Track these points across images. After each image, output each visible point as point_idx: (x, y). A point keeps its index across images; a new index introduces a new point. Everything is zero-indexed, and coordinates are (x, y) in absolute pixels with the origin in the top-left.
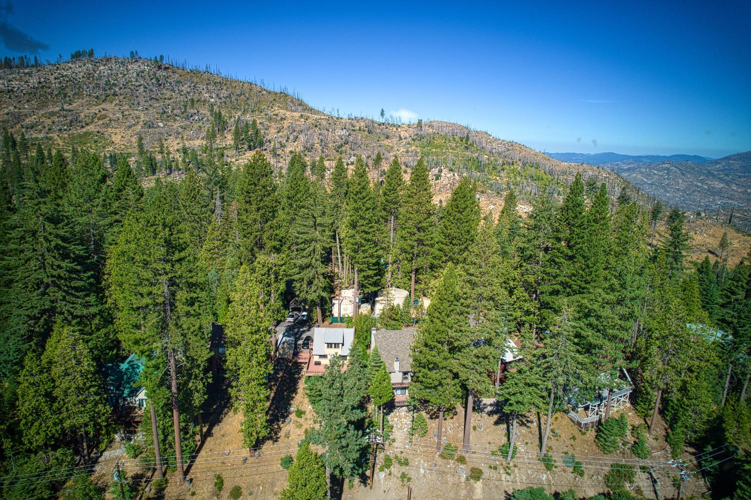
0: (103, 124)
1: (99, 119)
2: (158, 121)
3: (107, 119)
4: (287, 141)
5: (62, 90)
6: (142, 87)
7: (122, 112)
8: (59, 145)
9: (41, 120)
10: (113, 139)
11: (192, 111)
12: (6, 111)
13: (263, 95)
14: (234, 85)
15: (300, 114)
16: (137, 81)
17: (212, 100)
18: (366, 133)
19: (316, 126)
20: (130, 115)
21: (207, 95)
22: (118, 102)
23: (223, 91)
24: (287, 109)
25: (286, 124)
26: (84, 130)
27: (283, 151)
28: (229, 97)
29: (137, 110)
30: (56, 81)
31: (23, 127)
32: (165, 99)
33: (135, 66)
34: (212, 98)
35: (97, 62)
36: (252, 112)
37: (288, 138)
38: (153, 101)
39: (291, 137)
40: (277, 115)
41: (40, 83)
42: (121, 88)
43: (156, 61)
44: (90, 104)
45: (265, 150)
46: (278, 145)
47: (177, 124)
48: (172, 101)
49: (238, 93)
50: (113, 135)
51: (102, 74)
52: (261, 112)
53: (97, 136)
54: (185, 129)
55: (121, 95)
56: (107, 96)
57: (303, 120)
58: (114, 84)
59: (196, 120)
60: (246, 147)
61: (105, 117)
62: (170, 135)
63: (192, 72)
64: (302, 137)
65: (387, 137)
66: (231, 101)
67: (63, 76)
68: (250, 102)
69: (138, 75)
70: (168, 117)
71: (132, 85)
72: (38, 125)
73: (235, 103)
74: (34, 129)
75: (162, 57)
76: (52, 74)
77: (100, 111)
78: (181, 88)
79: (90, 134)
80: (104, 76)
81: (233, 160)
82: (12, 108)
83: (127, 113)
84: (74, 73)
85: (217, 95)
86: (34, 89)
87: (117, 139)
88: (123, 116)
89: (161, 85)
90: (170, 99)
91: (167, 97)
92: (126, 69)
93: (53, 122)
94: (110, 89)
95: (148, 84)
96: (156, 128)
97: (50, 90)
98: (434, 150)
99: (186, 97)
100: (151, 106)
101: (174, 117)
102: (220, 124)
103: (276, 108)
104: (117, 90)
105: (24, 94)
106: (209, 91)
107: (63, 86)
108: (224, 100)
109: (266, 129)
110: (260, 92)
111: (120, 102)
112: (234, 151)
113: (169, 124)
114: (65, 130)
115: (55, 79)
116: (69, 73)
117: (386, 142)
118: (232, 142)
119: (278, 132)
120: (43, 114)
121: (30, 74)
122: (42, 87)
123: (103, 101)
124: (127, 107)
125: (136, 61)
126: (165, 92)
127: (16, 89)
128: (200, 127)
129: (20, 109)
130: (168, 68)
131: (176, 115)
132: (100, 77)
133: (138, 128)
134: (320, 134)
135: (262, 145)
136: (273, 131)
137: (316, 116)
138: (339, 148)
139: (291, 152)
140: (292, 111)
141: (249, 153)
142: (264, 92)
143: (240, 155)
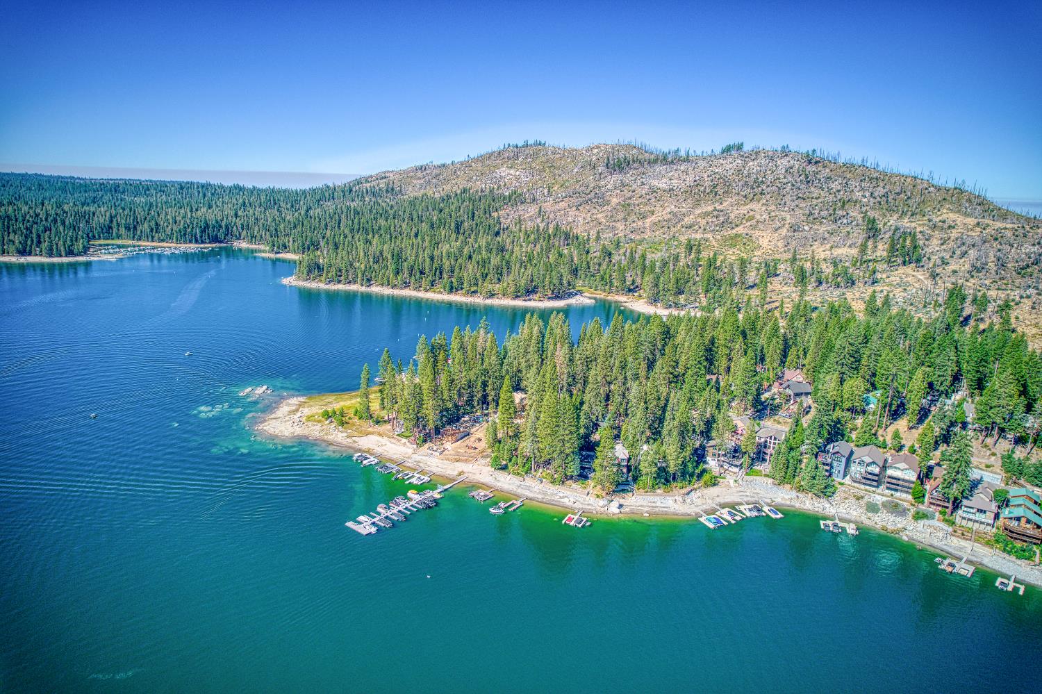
0: (751, 226)
1: (747, 221)
2: (804, 224)
3: (754, 221)
4: (951, 257)
5: (714, 188)
6: (790, 184)
8: (714, 247)
9: (698, 220)
10: (761, 243)
11: (840, 213)
12: (669, 210)
13: (929, 192)
14: (893, 180)
15: (976, 221)
16: (785, 178)
17: (865, 200)
19: (996, 239)
20: (776, 216)
21: (860, 194)
22: (765, 201)
23: (879, 188)
24: (959, 212)
25: (954, 234)
26: (734, 231)
27: (944, 269)
28: (886, 195)
29: (783, 211)
30: (709, 179)
31: (683, 227)
33: (784, 161)
34: (865, 197)
35: (746, 157)
36: (912, 215)
37: (954, 253)
38: (799, 200)
40: (944, 222)
41: (695, 181)
42: (768, 186)
43: (808, 156)
44: (738, 204)
45: (923, 266)
46: (939, 262)
47: (823, 228)
48: (820, 200)
49: (897, 191)
50: (760, 238)
51: (751, 171)
52: (924, 216)
53: (746, 238)
54: (832, 234)
55: (768, 193)
56: (754, 195)
57: (979, 229)
58: (762, 182)
59: (845, 224)
60: (899, 260)
61: (753, 218)
62: (816, 241)
63: (845, 165)
64: (972, 253)
66: (887, 200)
67: (715, 174)
68: (910, 202)
69: (786, 171)
70: (814, 219)
71: (780, 182)
72: (695, 226)
73: (892, 204)
74: (691, 229)
75: (814, 151)
76: (705, 172)
77: (748, 212)
78: (832, 185)
79: (740, 235)
80: (753, 173)
81: (884, 276)
82: (673, 207)
83: (773, 214)
84: (725, 169)
85: (872, 194)
86: (690, 187)
87: (764, 242)
88: (770, 217)
89: (809, 182)
90: (817, 199)
91: (815, 195)
92: (776, 165)
93: (707, 223)
94: (758, 187)
95: (795, 181)
96: (801, 231)
97: (703, 188)
99: (835, 197)
100: (797, 206)
101: (820, 220)
102: (873, 231)
103: (945, 211)
104: (764, 187)
105: (682, 193)
106: (863, 189)
107: (714, 184)
108: (878, 199)
109: (927, 240)
110: (926, 189)
111: (767, 201)
112: (885, 266)
113: (815, 227)
114: (717, 231)
115: (708, 176)
116: (720, 170)
118: (885, 254)
119: (942, 244)
120: (699, 215)
121: (686, 172)
122: (697, 186)
123: (751, 201)
124: (773, 207)
125: (786, 155)
126: (812, 189)
127: (675, 188)
128: (848, 232)
129: (679, 208)
130: (819, 162)
132: (749, 176)
133: (784, 231)
134: (999, 250)
135: (918, 261)
136: (935, 242)
137: (999, 225)
138: (1022, 269)
139: (954, 272)
140: (966, 215)
141: (902, 270)
142: (931, 189)
143: (892, 271)
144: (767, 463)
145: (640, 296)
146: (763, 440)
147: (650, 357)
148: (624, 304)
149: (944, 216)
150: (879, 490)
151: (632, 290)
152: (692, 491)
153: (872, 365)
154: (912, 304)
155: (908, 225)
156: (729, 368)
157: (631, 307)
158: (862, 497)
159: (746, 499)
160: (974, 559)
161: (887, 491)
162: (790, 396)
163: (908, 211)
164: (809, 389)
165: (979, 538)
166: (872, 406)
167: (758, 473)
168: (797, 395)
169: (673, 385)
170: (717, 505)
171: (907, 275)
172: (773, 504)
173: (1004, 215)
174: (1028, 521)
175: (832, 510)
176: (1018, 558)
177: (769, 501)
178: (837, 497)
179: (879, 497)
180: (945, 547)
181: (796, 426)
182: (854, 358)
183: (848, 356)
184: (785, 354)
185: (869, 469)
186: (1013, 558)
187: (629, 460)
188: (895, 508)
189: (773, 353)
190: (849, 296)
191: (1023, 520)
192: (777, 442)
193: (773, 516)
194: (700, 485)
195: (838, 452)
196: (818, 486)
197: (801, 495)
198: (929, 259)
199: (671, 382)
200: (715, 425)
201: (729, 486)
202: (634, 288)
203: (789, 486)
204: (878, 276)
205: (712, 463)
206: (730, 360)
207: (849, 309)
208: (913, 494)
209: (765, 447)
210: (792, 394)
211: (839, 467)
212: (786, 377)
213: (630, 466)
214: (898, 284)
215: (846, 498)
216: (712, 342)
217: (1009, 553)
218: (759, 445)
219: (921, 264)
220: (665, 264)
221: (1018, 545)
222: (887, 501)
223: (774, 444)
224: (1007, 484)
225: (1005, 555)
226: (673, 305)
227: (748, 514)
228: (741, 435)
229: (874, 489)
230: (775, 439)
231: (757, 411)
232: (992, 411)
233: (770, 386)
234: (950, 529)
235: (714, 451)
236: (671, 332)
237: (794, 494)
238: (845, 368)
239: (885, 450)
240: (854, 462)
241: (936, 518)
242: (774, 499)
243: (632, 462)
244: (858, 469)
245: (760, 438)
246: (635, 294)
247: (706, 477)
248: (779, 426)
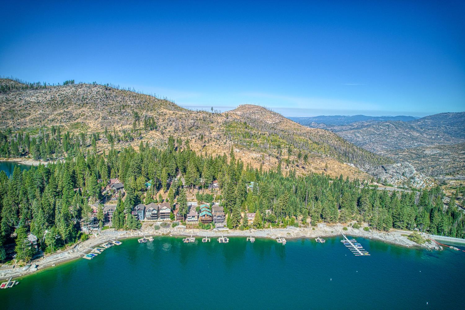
0: (84, 118)
1: (82, 116)
2: (108, 116)
4: (167, 126)
5: (62, 101)
6: (99, 99)
7: (92, 112)
8: (67, 129)
9: (56, 117)
11: (123, 111)
12: (39, 113)
13: (156, 101)
14: (142, 96)
15: (173, 112)
17: (132, 105)
18: (203, 121)
19: (180, 118)
20: (95, 113)
21: (130, 102)
22: (89, 107)
23: (137, 100)
24: (167, 109)
25: (167, 117)
26: (76, 121)
27: (166, 130)
28: (140, 103)
29: (98, 111)
30: (59, 97)
31: (49, 121)
32: (110, 105)
33: (95, 89)
34: (132, 104)
35: (76, 87)
36: (151, 110)
37: (168, 124)
38: (105, 106)
39: (169, 124)
40: (162, 112)
41: (52, 98)
42: (89, 100)
43: (105, 86)
44: (76, 108)
45: (158, 130)
46: (163, 128)
47: (117, 118)
48: (113, 106)
49: (144, 101)
50: (89, 124)
51: (80, 93)
52: (155, 110)
53: (82, 124)
54: (121, 120)
55: (90, 103)
56: (83, 104)
57: (174, 115)
58: (86, 98)
59: (126, 115)
60: (149, 128)
61: (84, 115)
62: (114, 123)
63: (122, 91)
64: (174, 124)
65: (212, 123)
66: (141, 105)
67: (62, 95)
68: (149, 105)
69: (97, 93)
70: (112, 114)
71: (94, 98)
72: (55, 120)
73: (143, 106)
74: (54, 122)
75: (108, 84)
76: (57, 94)
77: (82, 112)
78: (117, 99)
79: (79, 123)
80: (81, 94)
81: (145, 135)
82: (41, 111)
83: (93, 112)
84: (67, 92)
85: (134, 102)
86: (49, 101)
87: (91, 125)
88: (92, 114)
89: (107, 98)
90: (112, 105)
91: (111, 104)
92: (91, 91)
93: (62, 118)
94: (85, 100)
95: (101, 97)
96: (108, 119)
97: (56, 101)
98: (231, 129)
99: (120, 104)
100: (104, 108)
102: (137, 118)
103: (162, 108)
104: (88, 101)
105: (45, 104)
106: (130, 101)
107: (62, 99)
108: (137, 104)
109: (158, 120)
110: (154, 100)
111: (90, 107)
112: (144, 131)
113: (113, 117)
114: (68, 122)
115: (58, 96)
116: (64, 93)
117: (211, 125)
118: (143, 126)
119: (163, 121)
120: (56, 114)
121: (46, 93)
122: (53, 100)
123: (82, 107)
124: (93, 110)
125: (96, 86)
126: (110, 101)
127: (41, 101)
128: (127, 118)
129: (45, 111)
130: (111, 89)
131: (116, 113)
132: (79, 95)
133: (100, 120)
134: (182, 122)
135: (156, 128)
136: (161, 120)
137: (180, 113)
138: (190, 128)
139: (169, 131)
140: (170, 110)
141: (151, 132)
142: (156, 100)
143: (147, 133)
144: (110, 222)
145: (29, 157)
146: (106, 212)
147: (41, 186)
148: (20, 162)
149: (162, 111)
150: (158, 220)
151: (24, 154)
152: (76, 245)
153: (146, 170)
154: (157, 145)
155: (150, 114)
156: (84, 184)
157: (24, 164)
158: (153, 225)
159: (104, 241)
160: (194, 235)
161: (161, 219)
162: (115, 190)
163: (149, 109)
164: (123, 185)
165: (194, 227)
166: (149, 187)
167: (107, 228)
168: (118, 189)
169: (57, 197)
170: (91, 248)
171: (153, 134)
172: (117, 239)
173: (181, 109)
174: (207, 215)
175: (142, 234)
176: (207, 229)
177: (115, 238)
178: (143, 228)
179: (159, 223)
180: (184, 234)
181: (120, 202)
182: (139, 168)
183: (136, 168)
184: (109, 172)
185: (153, 212)
186: (205, 230)
187: (38, 240)
188: (165, 225)
189: (104, 173)
190: (132, 145)
191: (206, 215)
192: (113, 211)
193: (117, 244)
194: (80, 241)
195: (139, 209)
196: (134, 225)
197: (128, 232)
198: (160, 127)
199: (55, 196)
200: (83, 211)
201: (95, 238)
202: (25, 154)
203: (122, 229)
204: (142, 135)
205: (84, 229)
206: (84, 180)
207: (133, 150)
208: (171, 217)
209: (108, 215)
210: (116, 189)
211: (141, 215)
212: (112, 182)
213: (39, 243)
214: (150, 138)
215: (147, 227)
216: (74, 172)
217: (204, 229)
218: (105, 215)
219: (157, 129)
220: (41, 139)
221: (206, 225)
222: (162, 223)
223: (112, 212)
224: (199, 204)
225: (203, 230)
226: (50, 159)
227: (106, 247)
228: (96, 212)
229: (156, 220)
230: (112, 210)
231: (101, 201)
232: (190, 179)
233: (105, 188)
234: (185, 227)
235: (85, 223)
236: (51, 171)
237: (125, 232)
238: (136, 174)
239: (157, 203)
240: (147, 211)
241: (180, 224)
242: (116, 237)
243: (40, 241)
244: (149, 214)
245: (105, 211)
246: (26, 156)
247: (83, 237)
248: (113, 204)
